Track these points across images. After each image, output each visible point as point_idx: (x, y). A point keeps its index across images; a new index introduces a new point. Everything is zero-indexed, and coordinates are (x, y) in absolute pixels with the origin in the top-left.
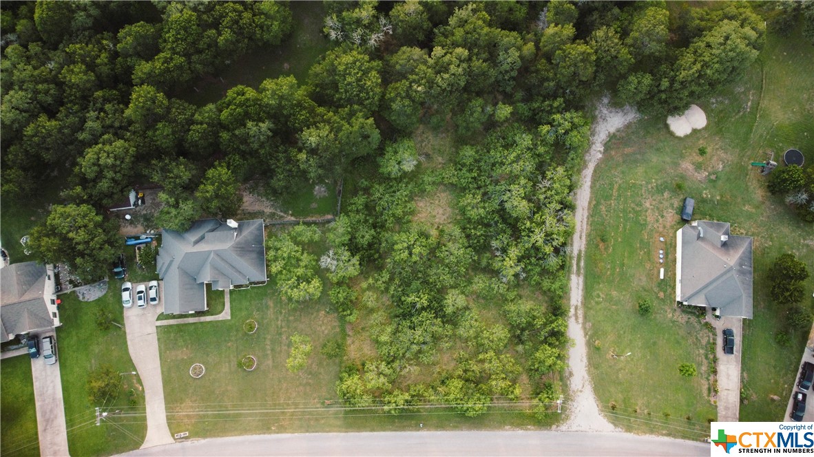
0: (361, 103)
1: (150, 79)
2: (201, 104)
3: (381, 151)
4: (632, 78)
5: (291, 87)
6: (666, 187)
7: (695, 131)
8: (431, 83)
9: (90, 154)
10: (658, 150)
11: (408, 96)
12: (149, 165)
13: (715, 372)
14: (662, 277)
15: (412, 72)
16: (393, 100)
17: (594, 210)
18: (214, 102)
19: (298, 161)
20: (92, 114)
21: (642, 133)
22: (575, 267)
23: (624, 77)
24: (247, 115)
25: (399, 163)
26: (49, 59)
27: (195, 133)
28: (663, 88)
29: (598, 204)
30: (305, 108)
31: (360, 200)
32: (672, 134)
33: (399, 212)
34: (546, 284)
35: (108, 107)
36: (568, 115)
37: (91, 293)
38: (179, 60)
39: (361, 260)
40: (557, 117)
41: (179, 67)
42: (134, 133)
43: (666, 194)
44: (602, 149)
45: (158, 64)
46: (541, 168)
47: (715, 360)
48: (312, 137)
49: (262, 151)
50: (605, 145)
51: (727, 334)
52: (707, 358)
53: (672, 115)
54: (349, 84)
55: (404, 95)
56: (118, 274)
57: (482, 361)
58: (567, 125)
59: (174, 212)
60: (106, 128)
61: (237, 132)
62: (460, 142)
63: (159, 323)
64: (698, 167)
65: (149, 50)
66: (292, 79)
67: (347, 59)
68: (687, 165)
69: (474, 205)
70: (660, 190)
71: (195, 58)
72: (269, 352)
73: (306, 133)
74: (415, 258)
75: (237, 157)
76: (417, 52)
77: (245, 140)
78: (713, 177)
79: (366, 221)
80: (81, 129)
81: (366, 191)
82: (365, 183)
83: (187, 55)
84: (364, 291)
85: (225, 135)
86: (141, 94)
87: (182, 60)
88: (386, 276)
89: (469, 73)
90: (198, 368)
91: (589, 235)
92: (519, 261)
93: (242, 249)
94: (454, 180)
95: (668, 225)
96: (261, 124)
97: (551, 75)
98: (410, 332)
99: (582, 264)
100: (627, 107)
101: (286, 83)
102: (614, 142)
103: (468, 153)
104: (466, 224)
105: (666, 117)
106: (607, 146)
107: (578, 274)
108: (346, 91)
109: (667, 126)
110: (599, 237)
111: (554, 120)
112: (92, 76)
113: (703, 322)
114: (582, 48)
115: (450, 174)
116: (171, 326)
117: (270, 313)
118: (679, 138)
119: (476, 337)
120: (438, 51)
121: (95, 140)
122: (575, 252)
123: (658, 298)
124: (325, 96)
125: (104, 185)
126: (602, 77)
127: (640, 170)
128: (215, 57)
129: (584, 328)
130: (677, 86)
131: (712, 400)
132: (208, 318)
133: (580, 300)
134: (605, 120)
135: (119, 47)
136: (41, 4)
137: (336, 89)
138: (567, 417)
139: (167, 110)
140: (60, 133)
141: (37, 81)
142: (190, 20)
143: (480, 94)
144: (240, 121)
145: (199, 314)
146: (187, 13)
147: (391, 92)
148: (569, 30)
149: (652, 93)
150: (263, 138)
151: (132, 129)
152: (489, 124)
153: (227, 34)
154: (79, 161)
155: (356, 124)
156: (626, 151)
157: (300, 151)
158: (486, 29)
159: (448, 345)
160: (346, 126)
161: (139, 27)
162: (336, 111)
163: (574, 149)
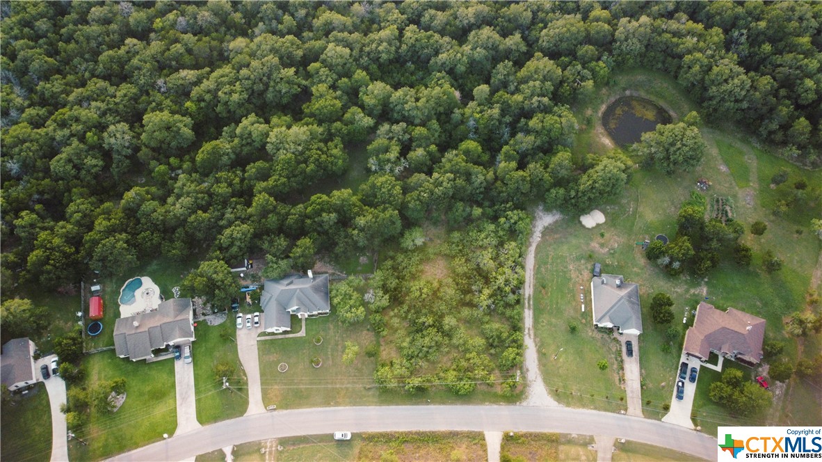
0: (390, 203)
1: (265, 190)
2: (294, 204)
3: (402, 234)
5: (349, 195)
6: (582, 257)
7: (598, 225)
8: (432, 193)
9: (227, 232)
10: (575, 236)
11: (418, 199)
12: (261, 239)
13: (622, 369)
14: (583, 310)
15: (421, 186)
16: (409, 202)
17: (537, 271)
18: (303, 203)
19: (353, 235)
20: (230, 210)
21: (564, 226)
22: (527, 304)
23: (548, 190)
24: (322, 210)
25: (413, 241)
26: (204, 182)
27: (291, 220)
28: (572, 196)
29: (540, 267)
30: (357, 206)
31: (389, 263)
32: (584, 227)
33: (414, 270)
34: (508, 312)
35: (238, 206)
36: (515, 212)
37: (216, 321)
38: (283, 180)
39: (390, 298)
40: (509, 213)
41: (284, 184)
42: (253, 222)
43: (582, 261)
44: (540, 235)
45: (271, 182)
46: (501, 244)
47: (622, 361)
48: (361, 221)
49: (330, 231)
50: (542, 233)
51: (629, 344)
52: (616, 360)
53: (583, 215)
54: (384, 193)
55: (416, 198)
56: (234, 308)
57: (469, 359)
58: (516, 218)
59: (275, 266)
60: (237, 218)
61: (316, 219)
62: (450, 230)
63: (259, 339)
64: (602, 245)
65: (264, 176)
66: (349, 191)
67: (383, 179)
68: (595, 245)
69: (461, 266)
70: (579, 259)
71: (292, 179)
72: (330, 356)
73: (357, 219)
74: (424, 296)
75: (315, 234)
76: (423, 176)
77: (320, 224)
78: (612, 251)
79: (393, 275)
80: (222, 219)
81: (392, 258)
82: (391, 253)
83: (288, 178)
84: (391, 318)
85: (308, 221)
86: (260, 199)
87: (286, 180)
88: (405, 307)
89: (454, 187)
90: (282, 367)
91: (534, 286)
92: (490, 298)
93: (316, 289)
94: (448, 252)
95: (585, 279)
96: (331, 215)
97: (504, 189)
98: (421, 340)
99: (531, 303)
100: (555, 211)
101: (345, 193)
102: (547, 231)
103: (456, 235)
104: (455, 275)
105: (580, 216)
106: (544, 234)
107: (529, 308)
108: (381, 197)
109: (580, 222)
110: (541, 286)
111: (507, 215)
112: (230, 190)
113: (612, 337)
114: (521, 173)
115: (445, 248)
116: (266, 340)
117: (331, 332)
118: (588, 229)
119: (464, 345)
120: (435, 175)
121: (230, 224)
122: (527, 296)
123: (582, 323)
124: (370, 201)
125: (234, 249)
126: (535, 190)
127: (565, 247)
128: (303, 180)
129: (535, 341)
130: (580, 194)
131: (622, 386)
132: (291, 336)
133: (531, 325)
134: (541, 218)
135: (246, 175)
136: (203, 152)
137: (375, 196)
138: (527, 398)
139: (275, 207)
140: (209, 220)
141: (197, 192)
142: (290, 159)
143: (462, 200)
144: (318, 213)
145: (285, 332)
146: (289, 155)
147: (408, 198)
148: (514, 164)
149: (566, 200)
150: (331, 223)
151: (252, 219)
152: (469, 220)
153: (312, 166)
154: (219, 236)
155: (388, 214)
156: (556, 236)
157: (354, 229)
158: (464, 164)
159: (446, 350)
160: (382, 215)
161: (260, 164)
162: (375, 208)
163: (522, 233)
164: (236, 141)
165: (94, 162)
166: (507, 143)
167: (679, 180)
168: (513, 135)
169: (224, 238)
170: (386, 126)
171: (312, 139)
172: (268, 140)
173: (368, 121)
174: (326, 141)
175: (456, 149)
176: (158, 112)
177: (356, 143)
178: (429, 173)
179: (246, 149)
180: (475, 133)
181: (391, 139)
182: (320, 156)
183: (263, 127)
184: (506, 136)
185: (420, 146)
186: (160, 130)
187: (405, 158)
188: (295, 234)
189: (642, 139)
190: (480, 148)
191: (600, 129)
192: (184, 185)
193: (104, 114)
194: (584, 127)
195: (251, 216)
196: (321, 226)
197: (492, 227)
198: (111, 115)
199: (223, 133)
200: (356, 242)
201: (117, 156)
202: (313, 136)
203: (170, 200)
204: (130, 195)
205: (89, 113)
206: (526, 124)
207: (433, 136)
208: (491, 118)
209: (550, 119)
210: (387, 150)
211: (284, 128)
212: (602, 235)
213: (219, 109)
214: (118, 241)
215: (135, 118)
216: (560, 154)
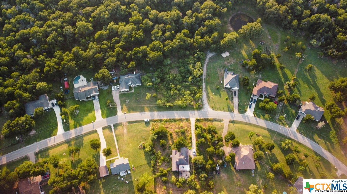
0: (160, 50)
1: (118, 47)
2: (128, 51)
3: (163, 61)
4: (212, 45)
6: (221, 67)
7: (227, 56)
8: (173, 47)
9: (107, 60)
10: (220, 60)
12: (118, 62)
13: (233, 100)
15: (169, 44)
17: (207, 71)
20: (107, 53)
21: (216, 57)
24: (137, 53)
25: (167, 62)
26: (98, 44)
27: (127, 56)
29: (208, 70)
30: (149, 51)
31: (159, 69)
32: (222, 57)
33: (167, 71)
34: (198, 84)
35: (110, 52)
36: (200, 52)
37: (105, 88)
38: (124, 43)
39: (160, 80)
41: (124, 45)
45: (120, 44)
46: (195, 63)
47: (233, 97)
48: (150, 56)
49: (140, 59)
51: (235, 92)
52: (231, 97)
54: (157, 47)
56: (111, 84)
57: (185, 98)
58: (200, 54)
59: (123, 71)
60: (110, 56)
61: (136, 56)
62: (179, 59)
63: (119, 93)
64: (228, 63)
65: (117, 42)
66: (146, 46)
67: (157, 42)
68: (226, 63)
69: (182, 70)
70: (220, 67)
71: (127, 43)
73: (149, 55)
74: (171, 79)
75: (136, 60)
76: (170, 41)
77: (137, 57)
78: (231, 65)
79: (161, 73)
80: (105, 56)
81: (161, 68)
82: (160, 66)
83: (126, 43)
84: (161, 86)
86: (117, 49)
87: (125, 43)
88: (165, 83)
89: (180, 45)
90: (127, 101)
91: (206, 76)
92: (192, 79)
93: (137, 77)
94: (178, 66)
95: (222, 73)
97: (196, 45)
98: (170, 92)
99: (205, 81)
100: (213, 52)
101: (145, 47)
102: (211, 59)
103: (181, 60)
104: (180, 72)
105: (221, 54)
106: (209, 59)
107: (204, 82)
109: (221, 56)
110: (208, 76)
111: (197, 53)
112: (107, 47)
113: (230, 90)
114: (202, 40)
115: (177, 64)
116: (122, 94)
117: (142, 91)
118: (224, 58)
119: (184, 93)
120: (174, 41)
121: (108, 58)
122: (204, 79)
123: (221, 87)
125: (110, 66)
126: (206, 45)
127: (216, 64)
128: (131, 43)
129: (206, 92)
131: (233, 105)
132: (129, 92)
133: (205, 87)
134: (209, 55)
135: (112, 42)
136: (97, 35)
137: (154, 48)
138: (203, 108)
139: (122, 52)
140: (101, 57)
141: (97, 48)
142: (126, 36)
143: (183, 49)
144: (136, 54)
145: (127, 91)
146: (126, 35)
147: (165, 48)
148: (199, 37)
149: (217, 48)
150: (141, 57)
151: (115, 56)
152: (185, 55)
153: (133, 39)
154: (105, 62)
155: (158, 53)
156: (213, 60)
157: (148, 59)
158: (183, 37)
159: (178, 95)
160: (157, 54)
161: (116, 38)
162: (154, 52)
163: (202, 59)
164: (108, 31)
165: (61, 39)
166: (197, 30)
167: (254, 41)
168: (200, 27)
169: (106, 62)
170: (157, 25)
171: (133, 30)
172: (119, 30)
173: (151, 23)
174: (137, 31)
175: (181, 32)
176: (81, 22)
177: (147, 31)
178: (172, 40)
179: (111, 34)
180: (187, 27)
181: (159, 29)
182: (136, 35)
183: (116, 26)
184: (197, 28)
185: (168, 32)
186: (82, 28)
187: (164, 36)
188: (129, 60)
189: (242, 28)
190: (188, 32)
191: (229, 25)
192: (92, 46)
193: (62, 23)
194: (224, 24)
195: (114, 55)
196: (137, 58)
197: (192, 57)
198: (65, 23)
199: (103, 29)
200: (148, 63)
201: (68, 37)
202: (133, 28)
203: (88, 50)
204: (74, 49)
205: (58, 22)
206: (204, 23)
207: (173, 28)
208: (192, 22)
209: (212, 22)
210: (158, 33)
211: (123, 26)
212: (228, 59)
213: (101, 20)
214: (73, 63)
215: (73, 23)
216: (214, 33)
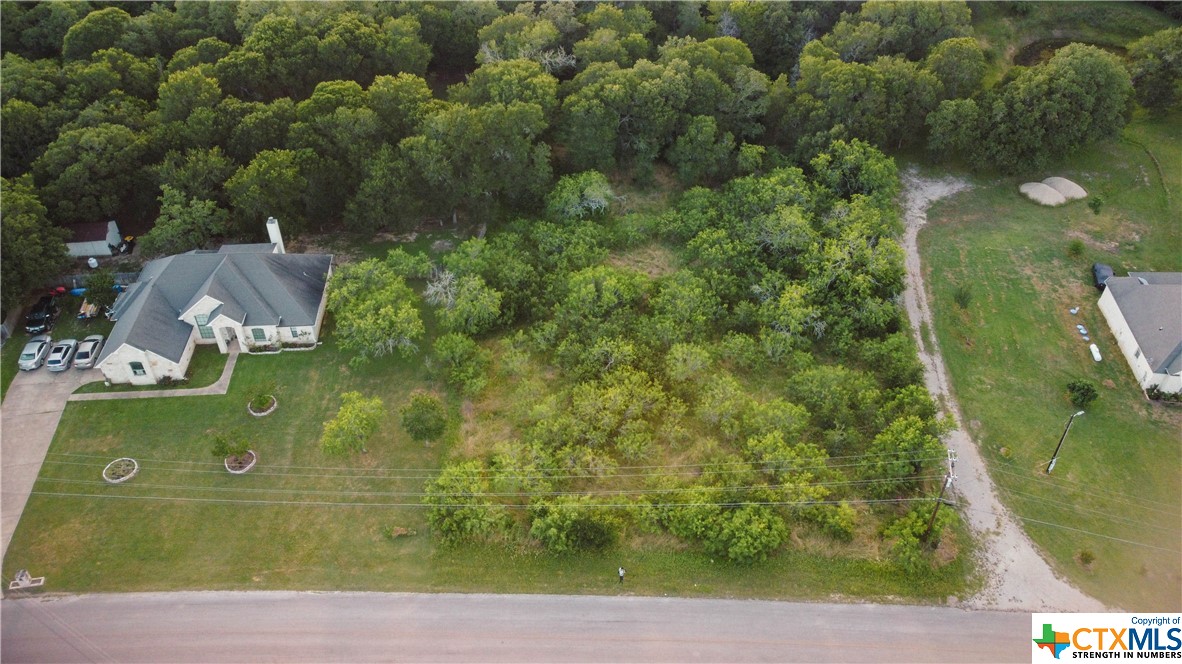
0: (526, 101)
2: (269, 99)
5: (417, 84)
6: (1052, 256)
7: (1072, 201)
8: (633, 88)
11: (598, 96)
14: (1097, 356)
15: (603, 76)
16: (574, 104)
18: (292, 96)
21: (984, 202)
22: (920, 342)
25: (581, 196)
31: (511, 236)
32: (1034, 202)
33: (579, 253)
39: (505, 301)
40: (838, 144)
43: (1055, 262)
44: (924, 216)
46: (826, 204)
49: (353, 149)
50: (927, 211)
55: (591, 96)
56: (36, 323)
58: (857, 156)
61: (318, 120)
62: (684, 185)
63: (76, 397)
64: (1097, 236)
68: (1077, 235)
69: (714, 245)
70: (1041, 257)
72: (289, 446)
74: (608, 298)
76: (611, 66)
77: (328, 131)
78: (1129, 248)
79: (519, 256)
81: (523, 230)
83: (271, 55)
85: (297, 125)
88: (550, 328)
90: (123, 466)
92: (809, 306)
96: (360, 111)
99: (933, 339)
101: (410, 77)
102: (935, 210)
105: (1018, 184)
106: (931, 213)
107: (930, 352)
108: (500, 93)
109: (1024, 195)
116: (96, 402)
117: (310, 389)
118: (1048, 206)
122: (915, 320)
123: (1103, 387)
127: (998, 238)
129: (969, 428)
130: (1019, 108)
132: (179, 392)
133: (945, 386)
134: (918, 188)
137: (487, 97)
138: (980, 583)
139: (216, 98)
144: (327, 108)
145: (166, 383)
147: (573, 97)
148: (836, 62)
149: (983, 130)
153: (333, 40)
155: (512, 109)
187: (569, 51)
188: (250, 144)
207: (638, 27)
210: (526, 28)
